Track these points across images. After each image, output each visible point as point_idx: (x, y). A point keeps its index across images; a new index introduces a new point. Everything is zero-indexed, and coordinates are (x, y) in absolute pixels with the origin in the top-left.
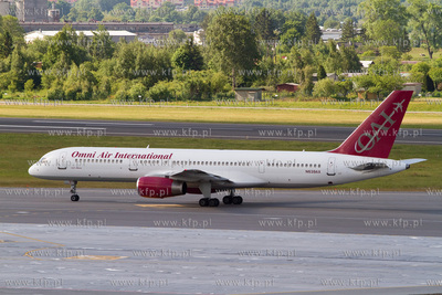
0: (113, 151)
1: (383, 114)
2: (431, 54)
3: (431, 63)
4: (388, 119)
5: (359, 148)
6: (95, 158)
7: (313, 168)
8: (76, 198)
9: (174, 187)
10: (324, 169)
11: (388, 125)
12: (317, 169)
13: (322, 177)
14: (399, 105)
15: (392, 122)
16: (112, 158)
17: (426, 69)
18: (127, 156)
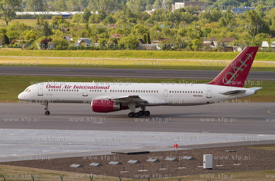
0: (72, 84)
1: (240, 60)
2: (7, 22)
3: (8, 28)
4: (243, 64)
5: (225, 82)
6: (61, 89)
7: (198, 94)
8: (48, 113)
9: (115, 106)
10: (204, 94)
11: (243, 67)
12: (200, 94)
13: (204, 99)
14: (250, 55)
15: (246, 66)
16: (71, 88)
17: (4, 31)
18: (81, 87)
